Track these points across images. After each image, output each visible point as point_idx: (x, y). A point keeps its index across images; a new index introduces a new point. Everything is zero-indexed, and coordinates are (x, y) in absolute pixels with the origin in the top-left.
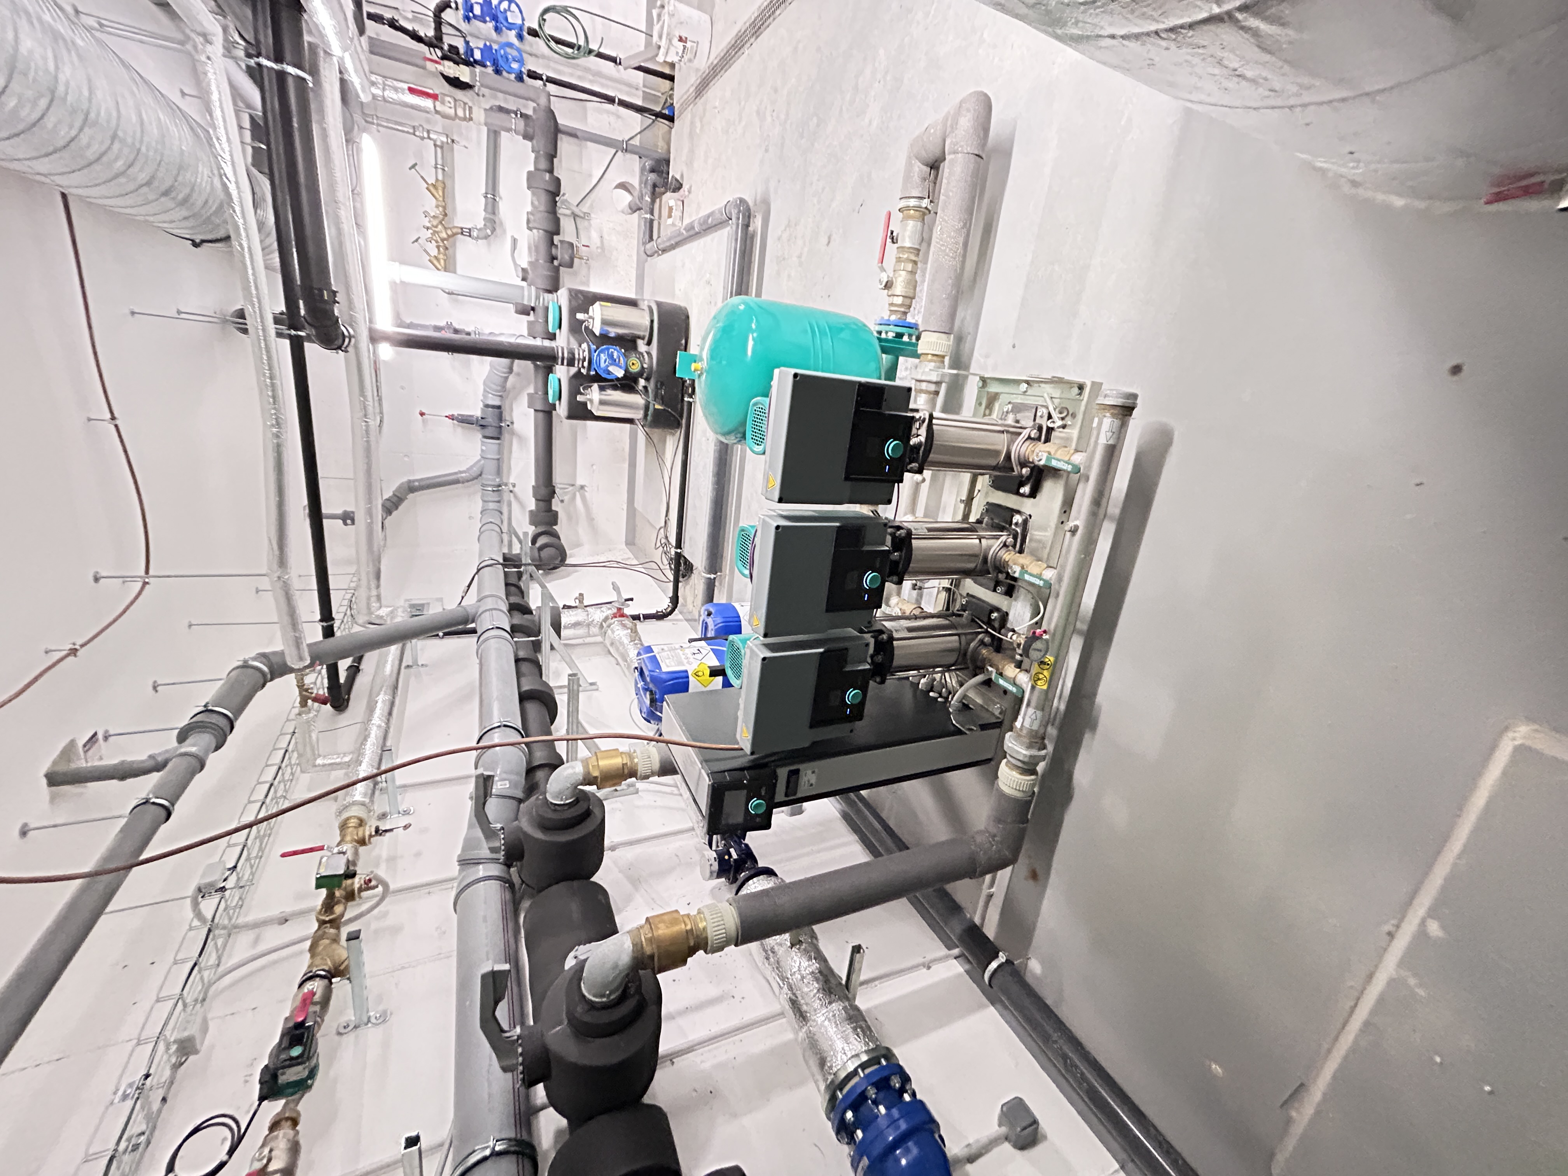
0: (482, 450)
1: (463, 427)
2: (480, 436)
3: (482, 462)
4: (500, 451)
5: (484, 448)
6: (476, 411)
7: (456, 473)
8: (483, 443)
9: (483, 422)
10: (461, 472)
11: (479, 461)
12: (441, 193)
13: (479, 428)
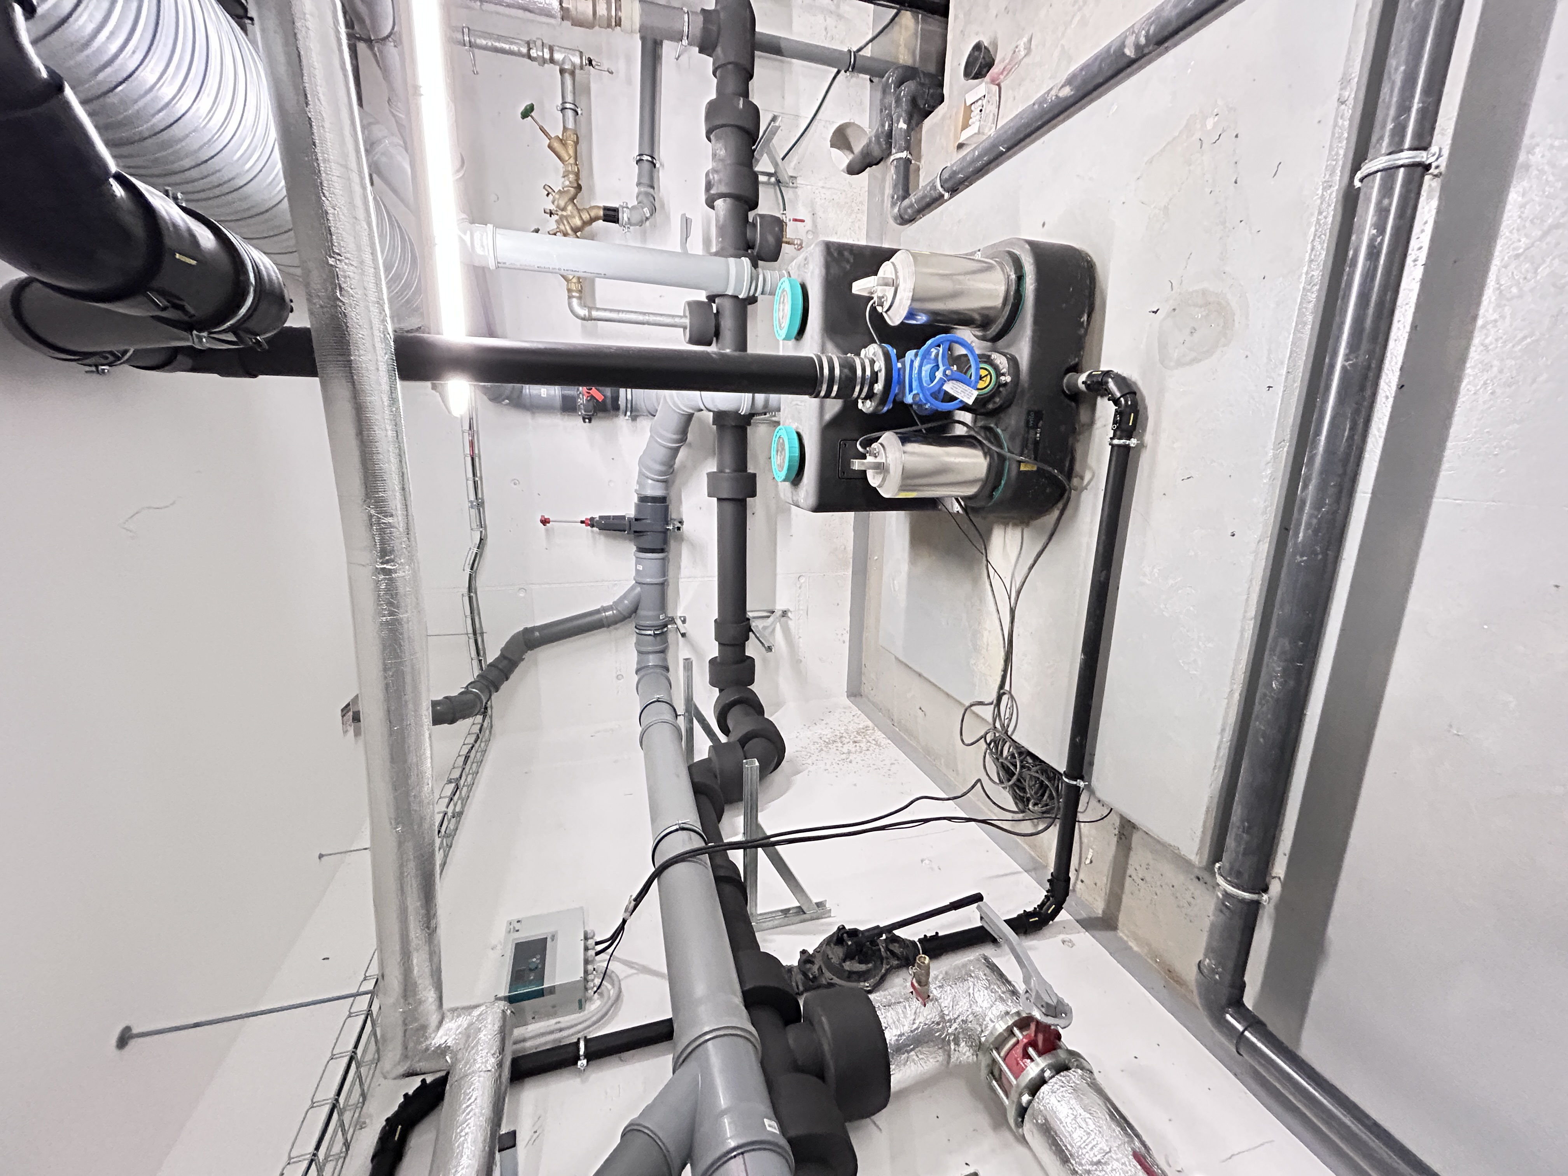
0: (637, 571)
1: (607, 536)
2: (635, 548)
3: (638, 589)
4: (664, 572)
5: (640, 568)
6: (629, 511)
7: (598, 612)
8: (638, 561)
9: (637, 527)
10: (605, 609)
11: (632, 588)
12: (571, 152)
13: (632, 536)
